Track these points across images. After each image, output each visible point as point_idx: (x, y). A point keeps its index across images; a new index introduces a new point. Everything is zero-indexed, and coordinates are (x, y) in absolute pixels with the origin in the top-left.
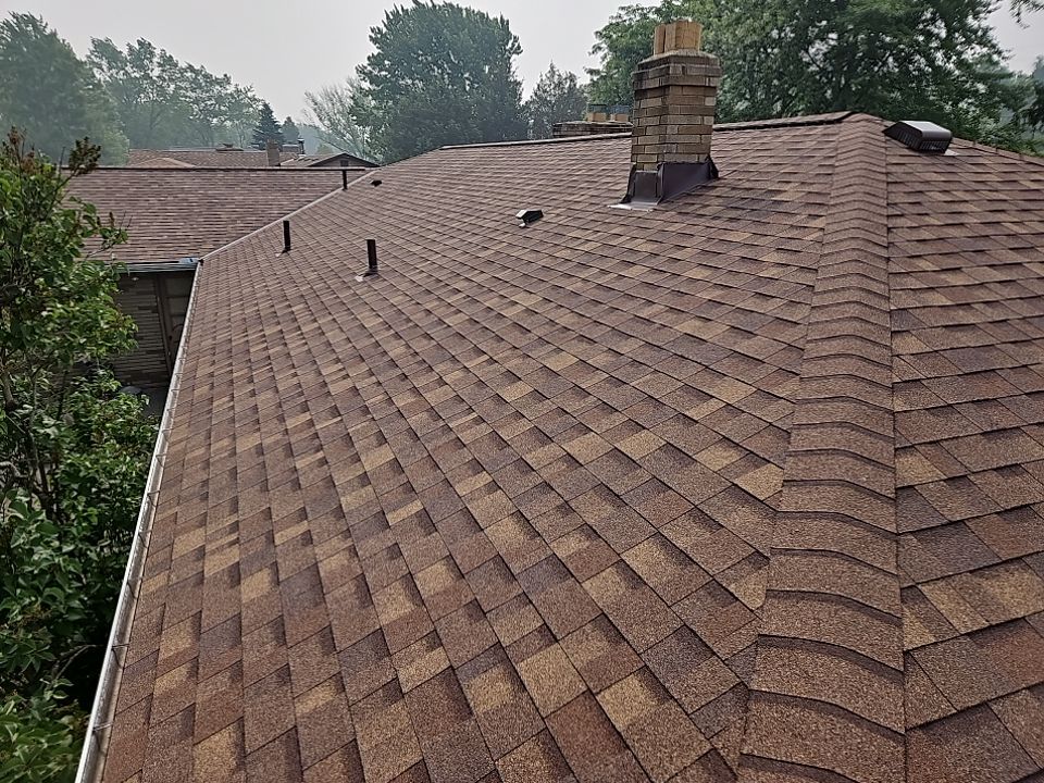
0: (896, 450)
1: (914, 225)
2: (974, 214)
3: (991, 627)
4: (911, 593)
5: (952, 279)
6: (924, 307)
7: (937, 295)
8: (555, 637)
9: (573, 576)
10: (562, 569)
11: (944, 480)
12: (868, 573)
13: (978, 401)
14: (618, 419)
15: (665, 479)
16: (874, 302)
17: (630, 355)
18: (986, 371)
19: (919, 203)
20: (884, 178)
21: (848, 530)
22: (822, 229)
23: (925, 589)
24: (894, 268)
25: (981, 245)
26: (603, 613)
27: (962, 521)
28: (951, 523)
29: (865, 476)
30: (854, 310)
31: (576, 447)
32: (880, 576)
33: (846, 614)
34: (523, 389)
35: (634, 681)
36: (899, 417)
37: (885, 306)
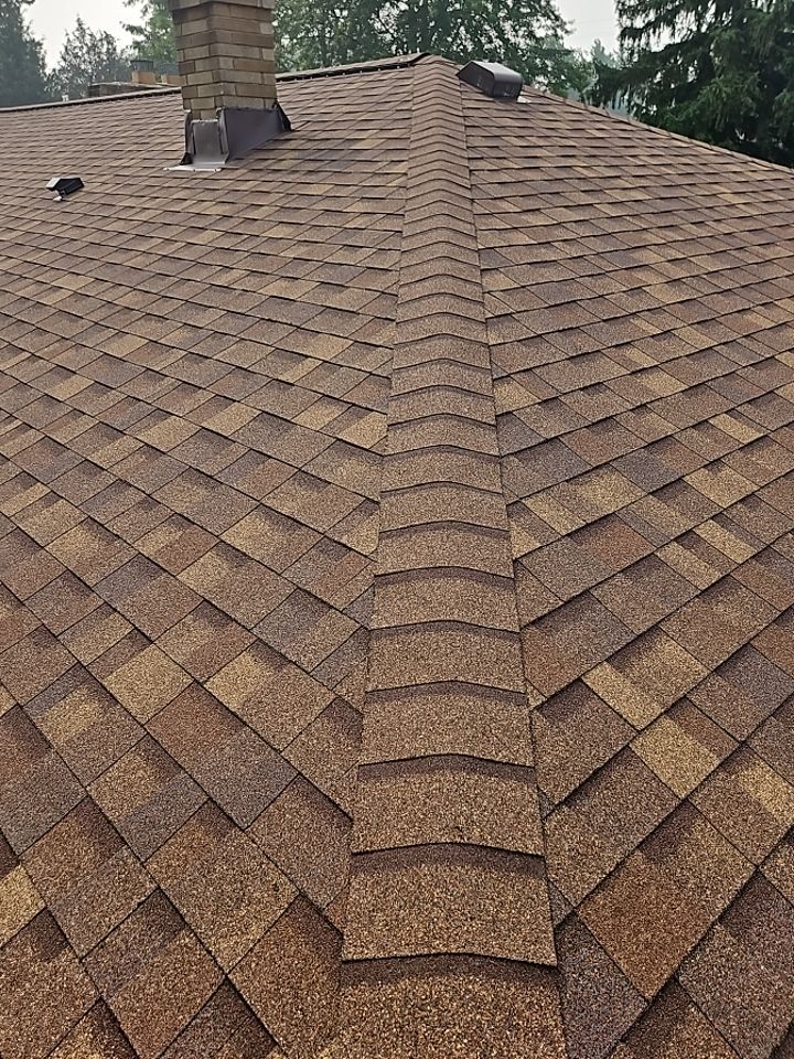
0: (494, 380)
1: (494, 168)
2: (549, 159)
3: (588, 525)
4: (515, 507)
5: (532, 219)
6: (510, 246)
7: (521, 235)
8: (148, 639)
9: (165, 571)
10: (150, 567)
11: (539, 404)
12: (475, 496)
13: (564, 330)
14: (203, 397)
15: (263, 449)
16: (463, 241)
17: (210, 327)
18: (568, 303)
19: (497, 147)
20: (461, 120)
21: (454, 459)
22: (405, 174)
23: (528, 502)
24: (478, 209)
25: (556, 187)
26: (205, 600)
27: (556, 437)
28: (547, 441)
29: (466, 407)
30: (442, 250)
31: (155, 435)
32: (488, 497)
33: (459, 536)
34: (80, 383)
35: (247, 658)
36: (494, 349)
37: (473, 246)
